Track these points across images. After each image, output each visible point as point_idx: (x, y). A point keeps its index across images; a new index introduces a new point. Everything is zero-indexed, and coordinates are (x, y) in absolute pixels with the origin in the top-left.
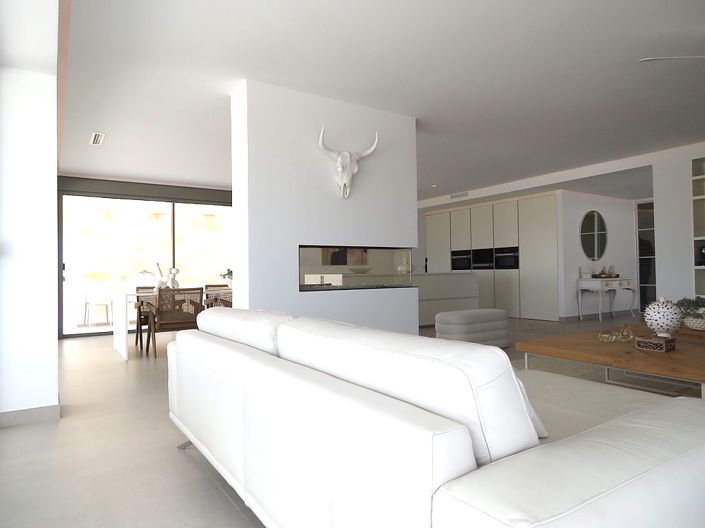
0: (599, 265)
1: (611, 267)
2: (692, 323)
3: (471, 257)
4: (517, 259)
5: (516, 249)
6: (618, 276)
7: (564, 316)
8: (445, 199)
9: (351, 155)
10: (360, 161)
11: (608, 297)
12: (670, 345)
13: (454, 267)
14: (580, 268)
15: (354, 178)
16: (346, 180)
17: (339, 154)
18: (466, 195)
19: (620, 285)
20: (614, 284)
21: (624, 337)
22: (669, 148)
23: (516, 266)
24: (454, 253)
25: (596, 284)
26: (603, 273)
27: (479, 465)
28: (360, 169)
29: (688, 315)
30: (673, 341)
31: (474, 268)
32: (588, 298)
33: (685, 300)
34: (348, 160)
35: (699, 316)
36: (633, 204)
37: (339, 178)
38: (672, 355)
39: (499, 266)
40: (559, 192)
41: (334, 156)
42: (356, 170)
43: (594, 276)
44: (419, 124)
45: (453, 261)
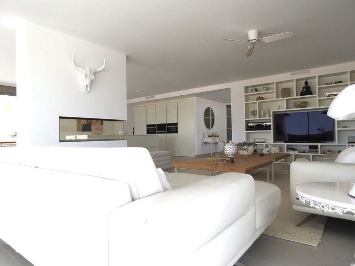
0: (211, 132)
1: (216, 133)
2: (242, 152)
3: (156, 127)
4: (177, 128)
5: (176, 124)
6: (218, 136)
7: (196, 154)
8: (144, 99)
9: (90, 69)
10: (95, 73)
11: (215, 145)
12: (232, 161)
13: (148, 133)
14: (203, 133)
15: (92, 82)
16: (87, 82)
17: (84, 68)
18: (153, 97)
19: (220, 140)
20: (217, 140)
21: (216, 158)
22: (237, 81)
23: (176, 132)
24: (148, 126)
25: (210, 140)
26: (213, 135)
27: (133, 200)
28: (95, 78)
29: (241, 149)
30: (233, 158)
31: (158, 133)
32: (207, 146)
33: (240, 143)
34: (88, 72)
35: (244, 149)
36: (225, 105)
37: (83, 82)
38: (233, 164)
39: (169, 132)
40: (195, 98)
41: (81, 69)
42: (93, 78)
43: (209, 136)
44: (128, 59)
45: (148, 130)
